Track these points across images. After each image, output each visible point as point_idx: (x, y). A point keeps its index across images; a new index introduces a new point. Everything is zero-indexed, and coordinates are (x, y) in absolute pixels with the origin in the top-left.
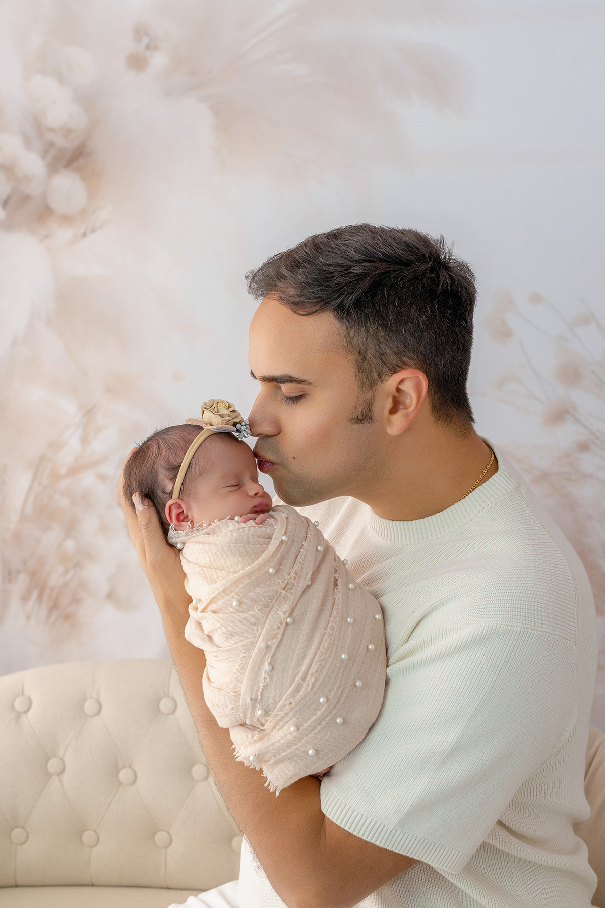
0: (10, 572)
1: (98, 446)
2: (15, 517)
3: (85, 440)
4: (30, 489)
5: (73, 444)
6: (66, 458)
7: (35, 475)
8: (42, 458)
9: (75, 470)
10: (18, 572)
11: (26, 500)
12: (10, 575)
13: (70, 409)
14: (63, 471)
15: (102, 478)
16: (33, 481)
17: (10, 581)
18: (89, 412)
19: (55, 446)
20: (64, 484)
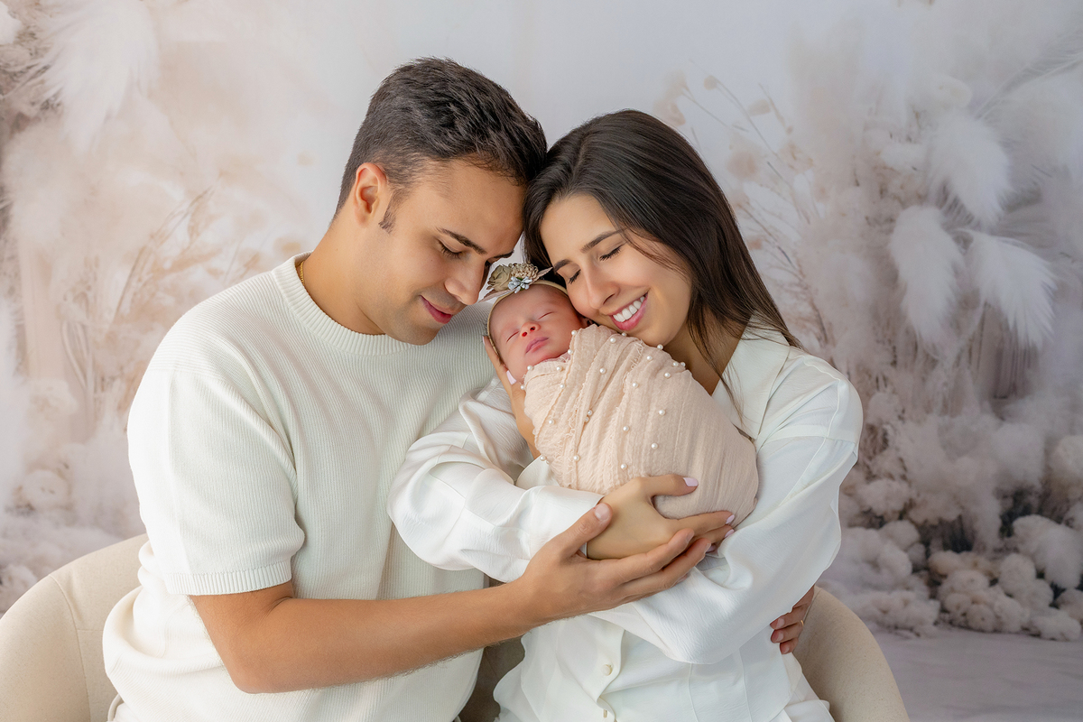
0: (103, 379)
1: (209, 237)
2: (109, 317)
3: (193, 231)
4: (128, 284)
5: (180, 235)
6: (171, 251)
7: (133, 269)
8: (142, 251)
9: (182, 264)
10: (113, 379)
11: (122, 298)
12: (103, 382)
13: (177, 195)
14: (167, 265)
15: (214, 273)
16: (131, 276)
17: (103, 390)
18: (199, 199)
19: (158, 236)
20: (168, 280)
